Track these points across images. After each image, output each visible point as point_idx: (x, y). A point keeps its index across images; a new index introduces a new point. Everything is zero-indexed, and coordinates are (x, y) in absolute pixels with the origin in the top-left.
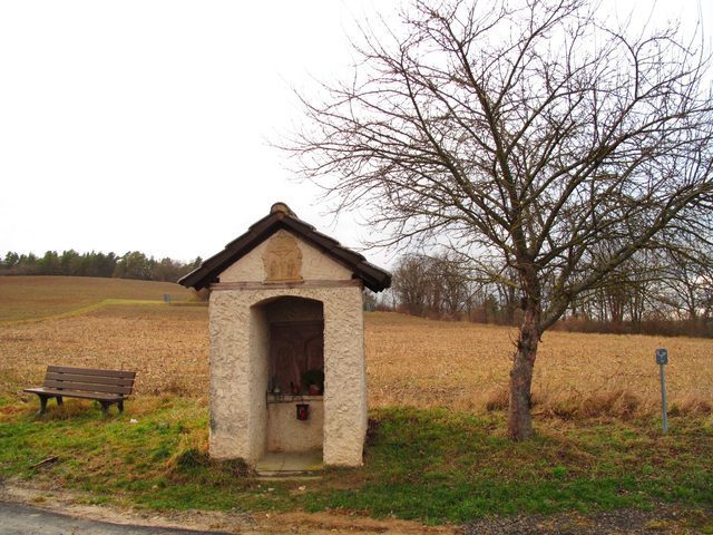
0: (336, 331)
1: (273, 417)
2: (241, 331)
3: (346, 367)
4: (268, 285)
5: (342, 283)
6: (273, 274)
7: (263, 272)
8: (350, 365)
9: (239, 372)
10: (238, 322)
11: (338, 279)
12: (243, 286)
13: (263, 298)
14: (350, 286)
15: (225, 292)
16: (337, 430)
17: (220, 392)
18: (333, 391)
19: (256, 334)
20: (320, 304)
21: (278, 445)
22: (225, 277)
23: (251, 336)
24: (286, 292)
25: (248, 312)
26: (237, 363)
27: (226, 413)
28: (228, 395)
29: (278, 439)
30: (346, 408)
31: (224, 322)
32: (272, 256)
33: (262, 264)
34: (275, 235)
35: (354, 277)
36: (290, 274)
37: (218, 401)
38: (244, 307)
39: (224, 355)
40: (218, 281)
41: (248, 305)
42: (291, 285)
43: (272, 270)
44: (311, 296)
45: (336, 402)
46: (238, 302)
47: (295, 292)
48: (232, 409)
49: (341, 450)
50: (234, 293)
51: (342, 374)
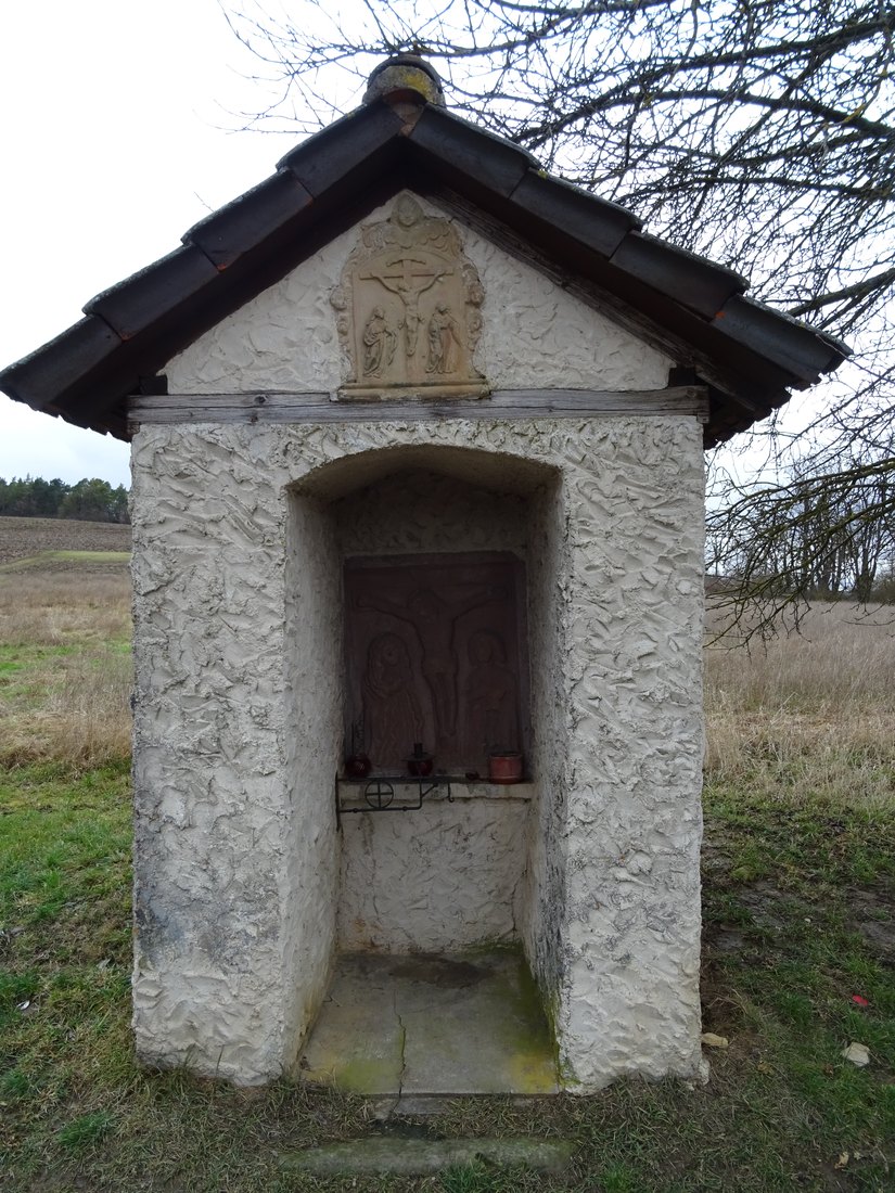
0: (610, 580)
1: (355, 850)
2: (254, 578)
3: (642, 710)
4: (353, 402)
5: (634, 401)
6: (372, 365)
7: (335, 355)
8: (658, 707)
9: (247, 731)
10: (240, 543)
11: (615, 382)
12: (257, 406)
13: (335, 453)
14: (662, 411)
15: (193, 428)
16: (612, 943)
17: (174, 807)
18: (594, 799)
19: (305, 587)
20: (550, 478)
21: (369, 933)
22: (188, 372)
23: (291, 599)
24: (426, 432)
25: (279, 508)
26: (237, 697)
27: (198, 884)
28: (203, 815)
29: (369, 912)
30: (642, 861)
31: (188, 544)
32: (371, 296)
33: (329, 323)
34: (379, 215)
35: (676, 378)
36: (438, 362)
37: (169, 840)
38: (265, 485)
39: (188, 667)
40: (160, 387)
41: (280, 481)
42: (442, 406)
43: (369, 348)
44: (516, 448)
45: (605, 841)
46: (242, 467)
47: (456, 434)
48: (221, 865)
49: (627, 1020)
50: (227, 434)
51: (627, 737)
